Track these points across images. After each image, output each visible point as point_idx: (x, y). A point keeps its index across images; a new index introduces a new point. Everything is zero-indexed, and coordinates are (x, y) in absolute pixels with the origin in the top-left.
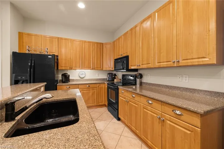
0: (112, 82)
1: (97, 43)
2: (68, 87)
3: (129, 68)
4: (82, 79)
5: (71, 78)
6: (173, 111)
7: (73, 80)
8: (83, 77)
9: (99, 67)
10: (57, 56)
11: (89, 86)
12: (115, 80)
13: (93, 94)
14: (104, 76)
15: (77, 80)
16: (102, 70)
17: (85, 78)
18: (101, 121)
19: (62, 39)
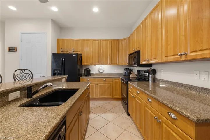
0: (129, 77)
1: (114, 40)
2: (88, 80)
3: (141, 64)
4: (101, 74)
5: (91, 72)
6: (168, 113)
7: (93, 74)
8: (102, 71)
9: (115, 62)
10: (81, 54)
11: (105, 80)
12: (131, 75)
13: (108, 88)
14: (121, 71)
15: (97, 74)
16: (119, 65)
17: (104, 73)
18: (111, 113)
19: (84, 40)
